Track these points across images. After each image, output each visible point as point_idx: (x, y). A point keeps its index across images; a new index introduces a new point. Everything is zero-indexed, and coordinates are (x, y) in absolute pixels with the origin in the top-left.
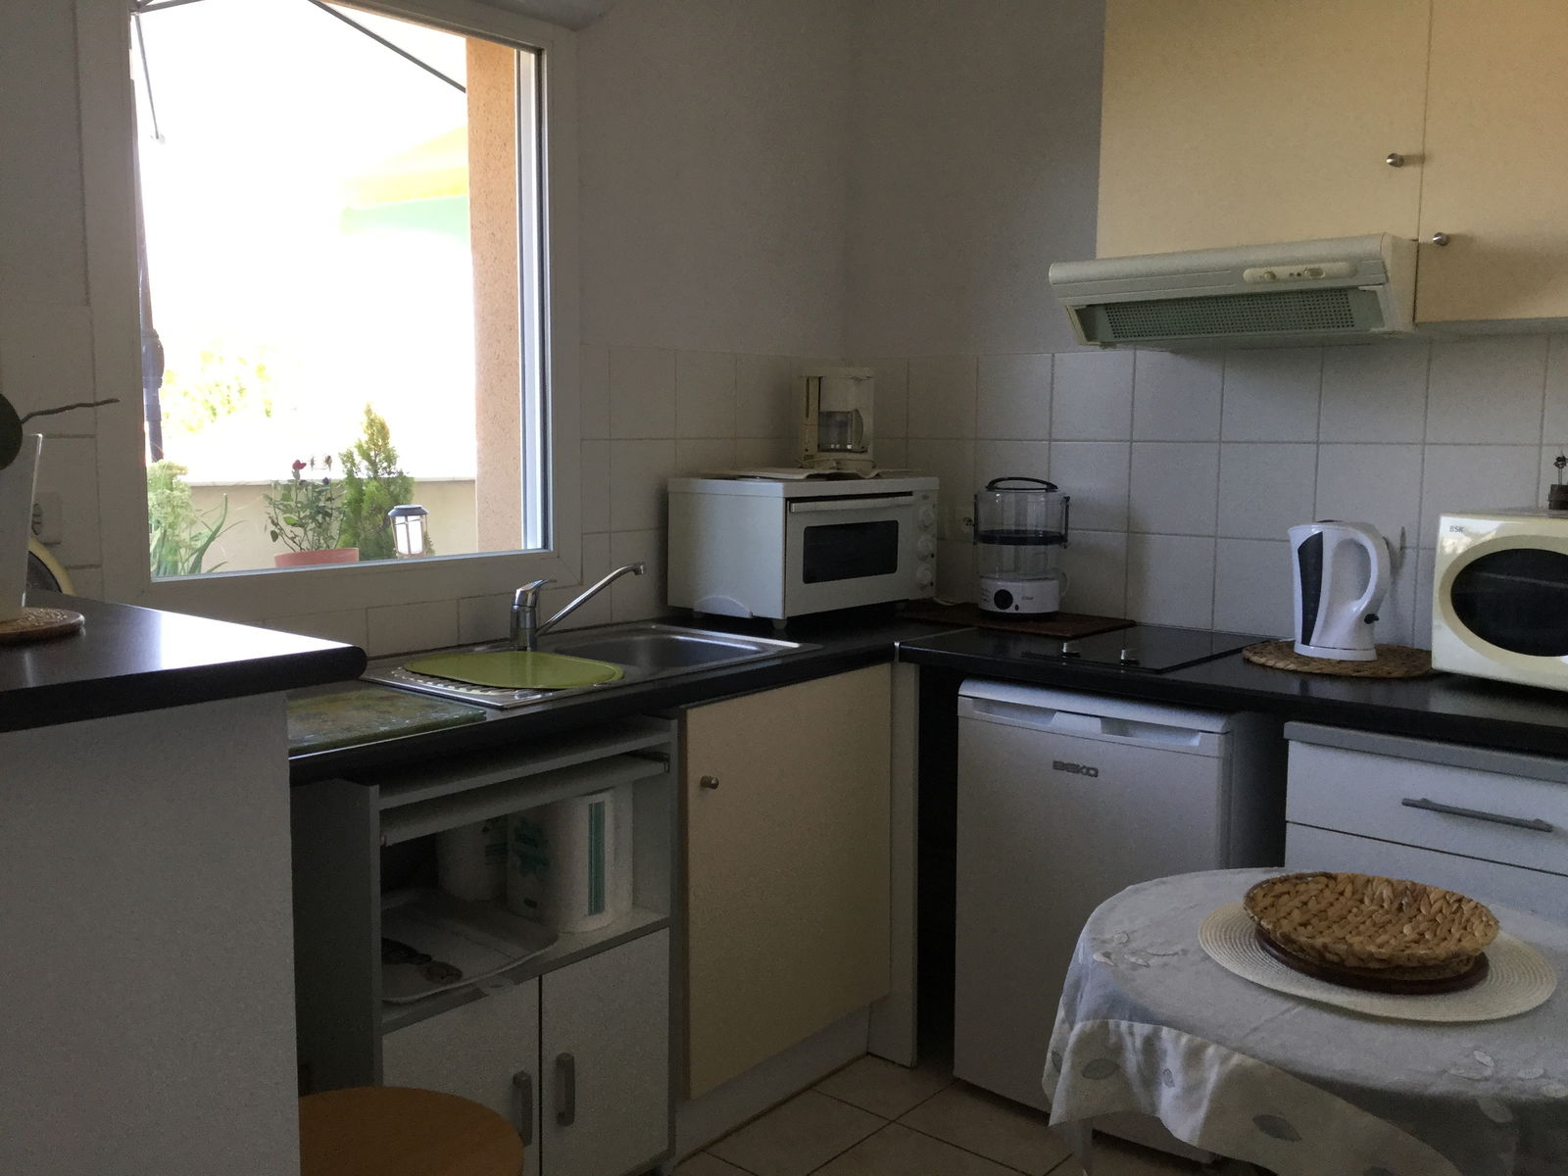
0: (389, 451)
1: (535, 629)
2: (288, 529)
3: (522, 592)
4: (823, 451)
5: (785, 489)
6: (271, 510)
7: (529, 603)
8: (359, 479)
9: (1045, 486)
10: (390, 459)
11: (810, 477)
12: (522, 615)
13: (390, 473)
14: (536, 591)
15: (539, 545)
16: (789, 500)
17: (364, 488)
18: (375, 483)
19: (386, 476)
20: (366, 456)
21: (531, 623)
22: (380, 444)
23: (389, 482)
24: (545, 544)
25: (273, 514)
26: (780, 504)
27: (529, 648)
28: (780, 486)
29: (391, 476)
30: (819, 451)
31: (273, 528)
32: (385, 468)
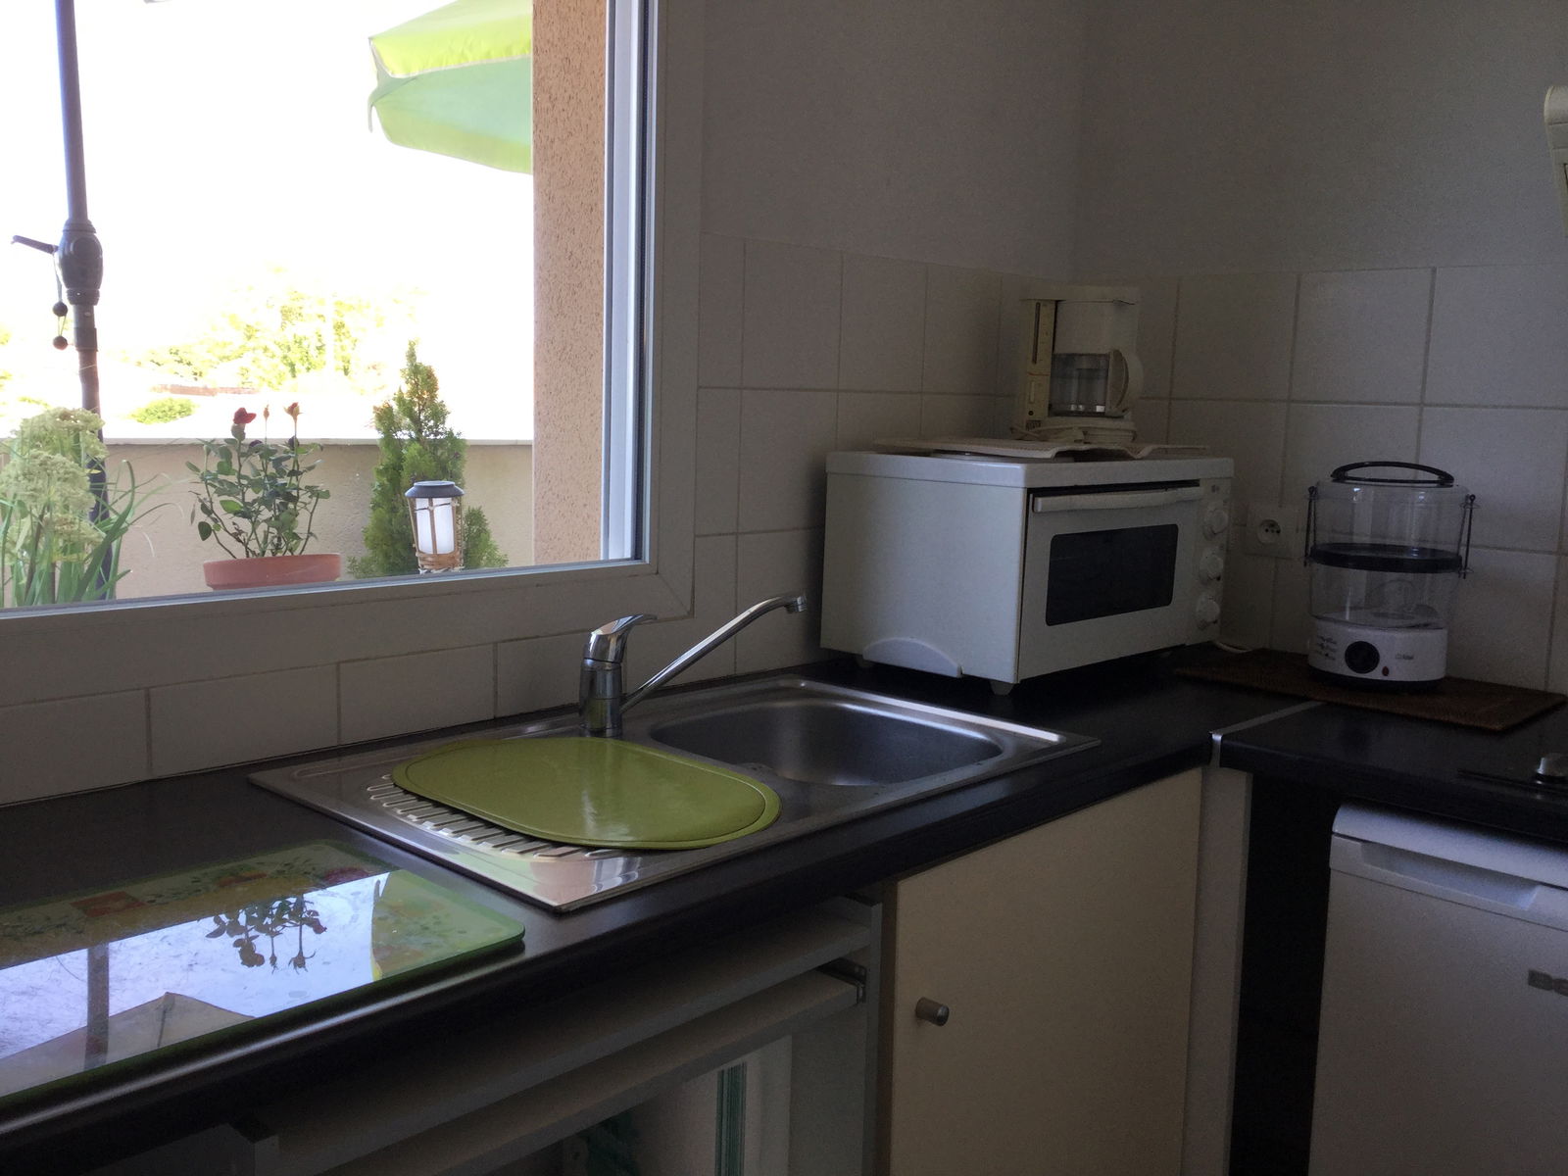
0: (436, 406)
1: (621, 698)
2: (228, 520)
3: (600, 638)
4: (1057, 414)
5: (1028, 476)
6: (201, 488)
7: (611, 656)
8: (399, 440)
9: (1435, 477)
10: (439, 414)
11: (1061, 455)
12: (600, 675)
13: (437, 434)
14: (623, 636)
15: (628, 554)
16: (1033, 493)
17: (404, 451)
18: (417, 446)
19: (432, 437)
20: (410, 413)
21: (614, 690)
22: (425, 396)
23: (436, 445)
24: (637, 553)
25: (204, 495)
26: (1018, 499)
27: (609, 732)
28: (1018, 467)
29: (438, 437)
30: (1049, 415)
31: (201, 517)
32: (431, 427)
